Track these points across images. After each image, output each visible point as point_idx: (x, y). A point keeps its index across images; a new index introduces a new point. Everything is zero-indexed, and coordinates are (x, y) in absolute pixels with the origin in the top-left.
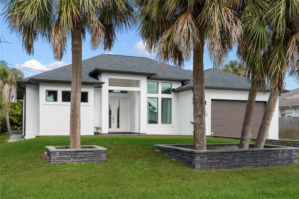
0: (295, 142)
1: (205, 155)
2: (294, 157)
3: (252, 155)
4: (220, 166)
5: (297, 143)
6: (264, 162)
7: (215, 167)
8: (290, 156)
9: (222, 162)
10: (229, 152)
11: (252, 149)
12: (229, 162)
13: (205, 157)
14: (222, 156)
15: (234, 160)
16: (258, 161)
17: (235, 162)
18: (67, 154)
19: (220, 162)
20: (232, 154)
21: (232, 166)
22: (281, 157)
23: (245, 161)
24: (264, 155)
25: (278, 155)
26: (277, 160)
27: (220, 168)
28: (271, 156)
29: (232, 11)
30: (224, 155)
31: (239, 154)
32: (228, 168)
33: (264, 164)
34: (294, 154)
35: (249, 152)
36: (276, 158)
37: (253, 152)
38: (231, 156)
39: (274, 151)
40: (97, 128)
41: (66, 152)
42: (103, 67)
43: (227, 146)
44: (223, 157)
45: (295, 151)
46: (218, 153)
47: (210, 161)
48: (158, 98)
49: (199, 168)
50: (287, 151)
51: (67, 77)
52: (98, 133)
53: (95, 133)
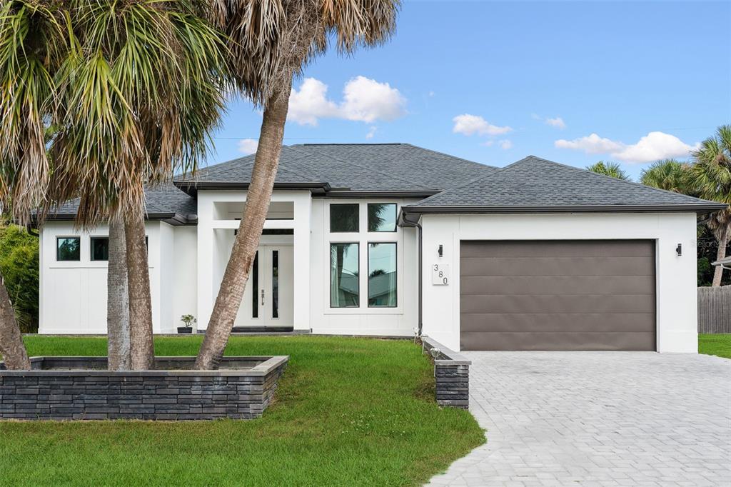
2: (247, 397)
6: (143, 406)
8: (234, 392)
9: (10, 401)
11: (98, 371)
12: (30, 402)
14: (10, 387)
15: (45, 397)
17: (48, 402)
20: (40, 382)
21: (39, 411)
22: (199, 397)
23: (81, 402)
24: (141, 387)
25: (188, 390)
26: (189, 402)
28: (167, 391)
30: (17, 383)
31: (59, 383)
32: (28, 416)
33: (145, 411)
34: (246, 387)
36: (184, 396)
38: (38, 386)
39: (176, 379)
40: (187, 319)
44: (14, 387)
50: (220, 379)
52: (189, 330)
53: (180, 330)
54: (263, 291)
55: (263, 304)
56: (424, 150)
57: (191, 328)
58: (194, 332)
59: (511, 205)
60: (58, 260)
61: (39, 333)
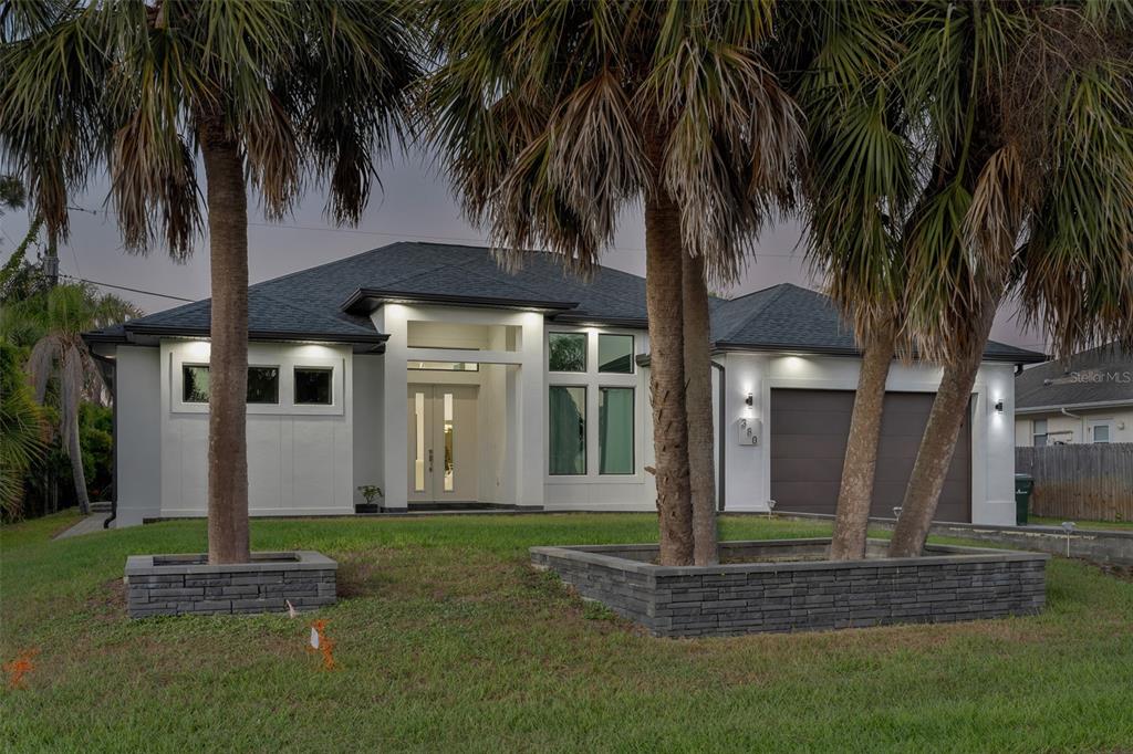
0: (1051, 532)
1: (693, 585)
2: (1030, 587)
3: (871, 582)
4: (752, 622)
5: (1056, 536)
6: (917, 605)
7: (730, 623)
8: (1016, 582)
9: (757, 608)
10: (783, 572)
12: (782, 607)
13: (690, 590)
14: (757, 588)
15: (801, 600)
16: (893, 601)
17: (806, 606)
18: (189, 583)
19: (749, 609)
20: (796, 580)
21: (793, 620)
22: (981, 589)
23: (845, 603)
24: (916, 580)
25: (969, 582)
26: (968, 597)
27: (750, 629)
28: (945, 584)
29: (756, 69)
30: (765, 581)
31: (818, 579)
32: (779, 628)
33: (920, 612)
34: (1030, 575)
35: (858, 572)
36: (965, 590)
37: (874, 571)
38: (792, 585)
41: (184, 575)
42: (386, 283)
43: (799, 548)
44: (761, 588)
45: (1036, 564)
46: (740, 577)
47: (709, 604)
48: (585, 387)
49: (670, 628)
50: (1003, 565)
51: (258, 319)
52: (373, 508)
53: (360, 507)
54: (431, 452)
55: (430, 471)
58: (379, 511)
60: (185, 401)
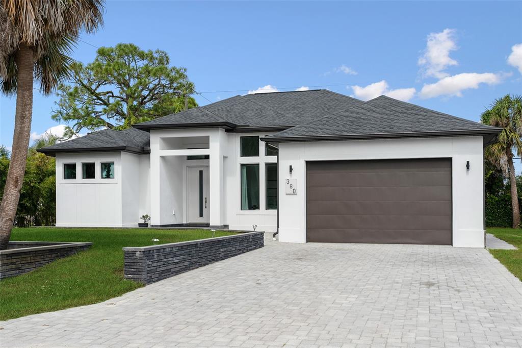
48: (259, 165)
52: (146, 225)
53: (140, 225)
54: (206, 199)
55: (206, 207)
56: (334, 93)
57: (147, 224)
58: (149, 226)
59: (338, 134)
60: (65, 178)
61: (56, 226)
